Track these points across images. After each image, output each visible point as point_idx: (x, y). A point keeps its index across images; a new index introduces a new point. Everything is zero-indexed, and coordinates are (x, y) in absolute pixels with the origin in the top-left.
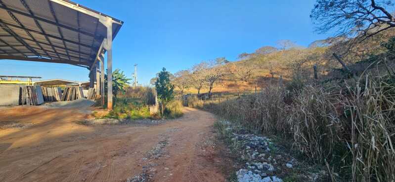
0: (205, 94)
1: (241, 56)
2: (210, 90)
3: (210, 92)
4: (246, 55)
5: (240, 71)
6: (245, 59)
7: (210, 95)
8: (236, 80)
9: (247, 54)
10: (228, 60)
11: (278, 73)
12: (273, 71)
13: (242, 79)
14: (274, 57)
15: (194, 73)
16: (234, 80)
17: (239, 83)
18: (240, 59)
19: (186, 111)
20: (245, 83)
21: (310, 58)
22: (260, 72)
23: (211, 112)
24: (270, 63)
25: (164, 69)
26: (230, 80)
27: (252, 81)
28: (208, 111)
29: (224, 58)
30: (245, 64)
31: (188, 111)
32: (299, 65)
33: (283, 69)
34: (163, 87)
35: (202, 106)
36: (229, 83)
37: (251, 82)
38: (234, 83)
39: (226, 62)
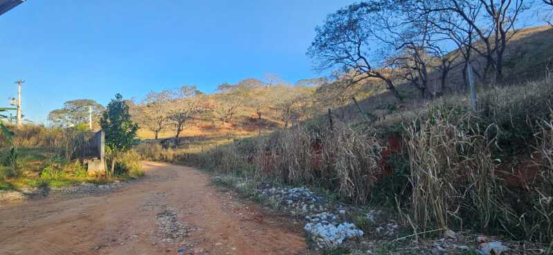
0: (170, 139)
1: (221, 87)
2: (178, 133)
3: (177, 136)
4: (228, 87)
5: (220, 109)
6: (227, 91)
7: (178, 142)
8: (214, 119)
9: (230, 86)
10: (201, 91)
11: (266, 114)
12: (261, 111)
13: (221, 119)
14: (261, 93)
15: (148, 106)
16: (210, 120)
17: (218, 124)
18: (220, 92)
19: (148, 167)
20: (226, 125)
21: (300, 99)
22: (245, 110)
23: (190, 166)
24: (257, 100)
25: (118, 96)
26: (205, 120)
27: (236, 122)
28: (185, 165)
29: (195, 87)
30: (226, 98)
31: (151, 167)
32: (288, 106)
33: (271, 108)
34: (115, 127)
35: (171, 158)
36: (204, 124)
37: (234, 123)
38: (210, 124)
39: (198, 93)
